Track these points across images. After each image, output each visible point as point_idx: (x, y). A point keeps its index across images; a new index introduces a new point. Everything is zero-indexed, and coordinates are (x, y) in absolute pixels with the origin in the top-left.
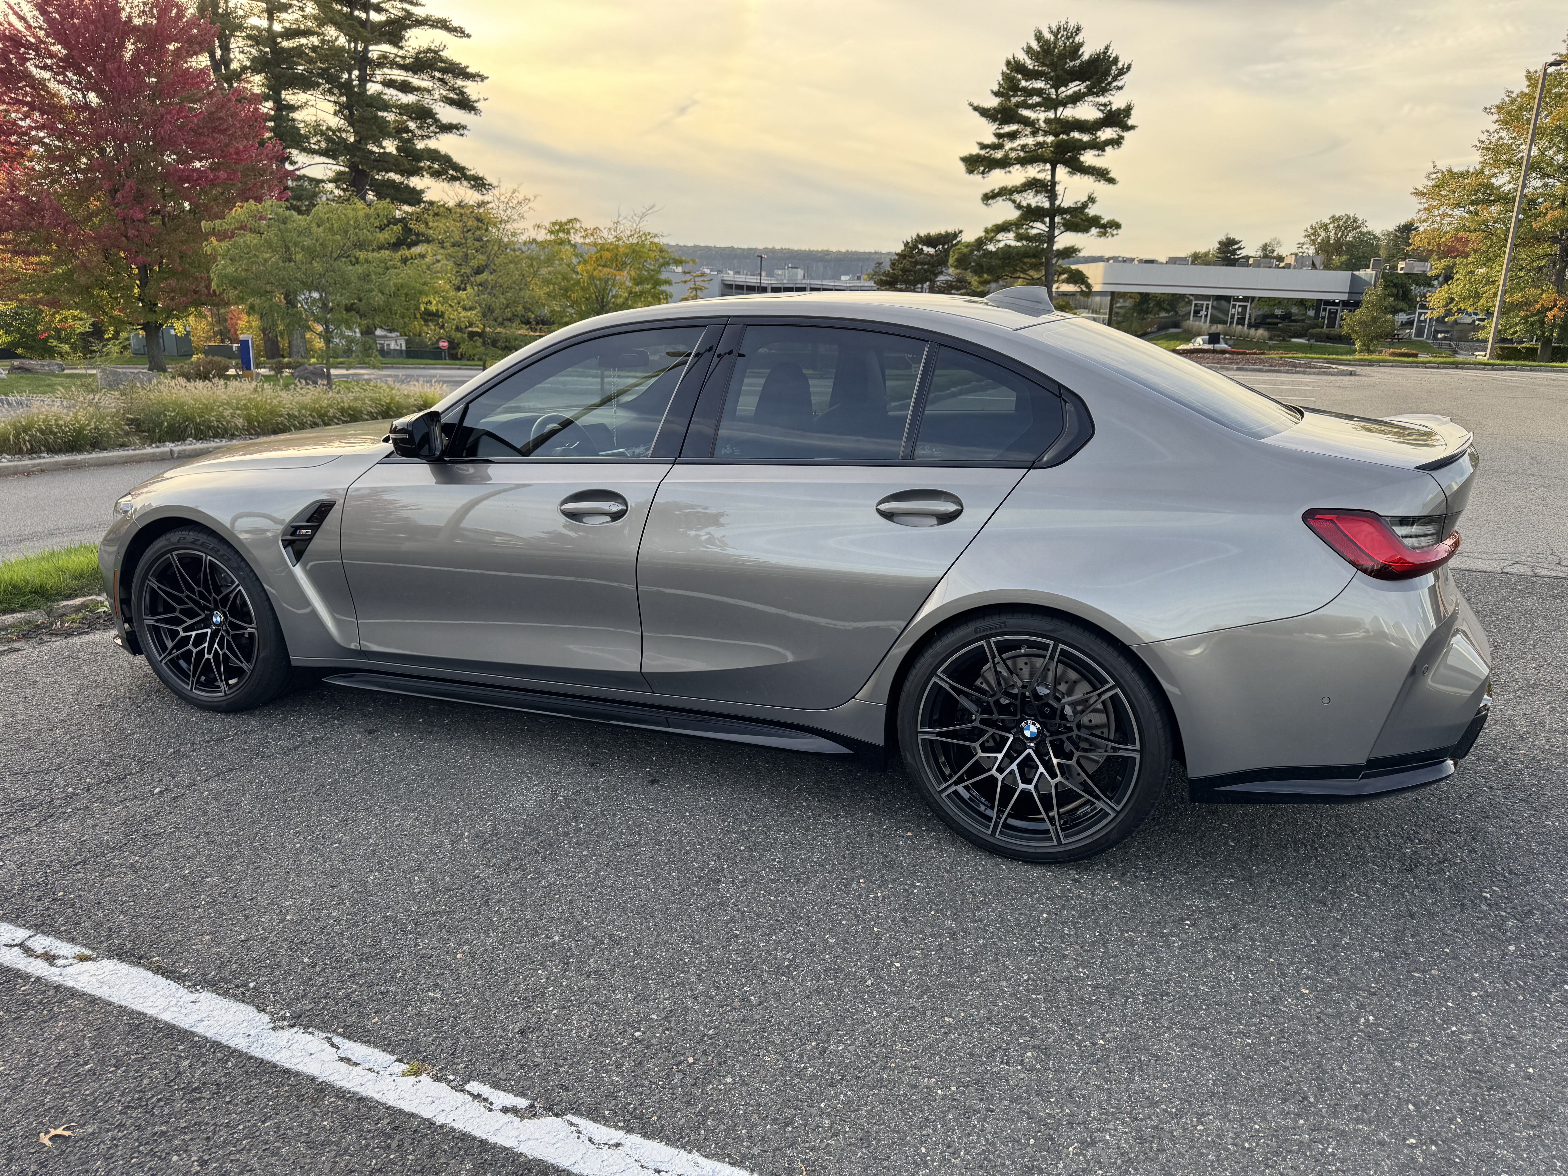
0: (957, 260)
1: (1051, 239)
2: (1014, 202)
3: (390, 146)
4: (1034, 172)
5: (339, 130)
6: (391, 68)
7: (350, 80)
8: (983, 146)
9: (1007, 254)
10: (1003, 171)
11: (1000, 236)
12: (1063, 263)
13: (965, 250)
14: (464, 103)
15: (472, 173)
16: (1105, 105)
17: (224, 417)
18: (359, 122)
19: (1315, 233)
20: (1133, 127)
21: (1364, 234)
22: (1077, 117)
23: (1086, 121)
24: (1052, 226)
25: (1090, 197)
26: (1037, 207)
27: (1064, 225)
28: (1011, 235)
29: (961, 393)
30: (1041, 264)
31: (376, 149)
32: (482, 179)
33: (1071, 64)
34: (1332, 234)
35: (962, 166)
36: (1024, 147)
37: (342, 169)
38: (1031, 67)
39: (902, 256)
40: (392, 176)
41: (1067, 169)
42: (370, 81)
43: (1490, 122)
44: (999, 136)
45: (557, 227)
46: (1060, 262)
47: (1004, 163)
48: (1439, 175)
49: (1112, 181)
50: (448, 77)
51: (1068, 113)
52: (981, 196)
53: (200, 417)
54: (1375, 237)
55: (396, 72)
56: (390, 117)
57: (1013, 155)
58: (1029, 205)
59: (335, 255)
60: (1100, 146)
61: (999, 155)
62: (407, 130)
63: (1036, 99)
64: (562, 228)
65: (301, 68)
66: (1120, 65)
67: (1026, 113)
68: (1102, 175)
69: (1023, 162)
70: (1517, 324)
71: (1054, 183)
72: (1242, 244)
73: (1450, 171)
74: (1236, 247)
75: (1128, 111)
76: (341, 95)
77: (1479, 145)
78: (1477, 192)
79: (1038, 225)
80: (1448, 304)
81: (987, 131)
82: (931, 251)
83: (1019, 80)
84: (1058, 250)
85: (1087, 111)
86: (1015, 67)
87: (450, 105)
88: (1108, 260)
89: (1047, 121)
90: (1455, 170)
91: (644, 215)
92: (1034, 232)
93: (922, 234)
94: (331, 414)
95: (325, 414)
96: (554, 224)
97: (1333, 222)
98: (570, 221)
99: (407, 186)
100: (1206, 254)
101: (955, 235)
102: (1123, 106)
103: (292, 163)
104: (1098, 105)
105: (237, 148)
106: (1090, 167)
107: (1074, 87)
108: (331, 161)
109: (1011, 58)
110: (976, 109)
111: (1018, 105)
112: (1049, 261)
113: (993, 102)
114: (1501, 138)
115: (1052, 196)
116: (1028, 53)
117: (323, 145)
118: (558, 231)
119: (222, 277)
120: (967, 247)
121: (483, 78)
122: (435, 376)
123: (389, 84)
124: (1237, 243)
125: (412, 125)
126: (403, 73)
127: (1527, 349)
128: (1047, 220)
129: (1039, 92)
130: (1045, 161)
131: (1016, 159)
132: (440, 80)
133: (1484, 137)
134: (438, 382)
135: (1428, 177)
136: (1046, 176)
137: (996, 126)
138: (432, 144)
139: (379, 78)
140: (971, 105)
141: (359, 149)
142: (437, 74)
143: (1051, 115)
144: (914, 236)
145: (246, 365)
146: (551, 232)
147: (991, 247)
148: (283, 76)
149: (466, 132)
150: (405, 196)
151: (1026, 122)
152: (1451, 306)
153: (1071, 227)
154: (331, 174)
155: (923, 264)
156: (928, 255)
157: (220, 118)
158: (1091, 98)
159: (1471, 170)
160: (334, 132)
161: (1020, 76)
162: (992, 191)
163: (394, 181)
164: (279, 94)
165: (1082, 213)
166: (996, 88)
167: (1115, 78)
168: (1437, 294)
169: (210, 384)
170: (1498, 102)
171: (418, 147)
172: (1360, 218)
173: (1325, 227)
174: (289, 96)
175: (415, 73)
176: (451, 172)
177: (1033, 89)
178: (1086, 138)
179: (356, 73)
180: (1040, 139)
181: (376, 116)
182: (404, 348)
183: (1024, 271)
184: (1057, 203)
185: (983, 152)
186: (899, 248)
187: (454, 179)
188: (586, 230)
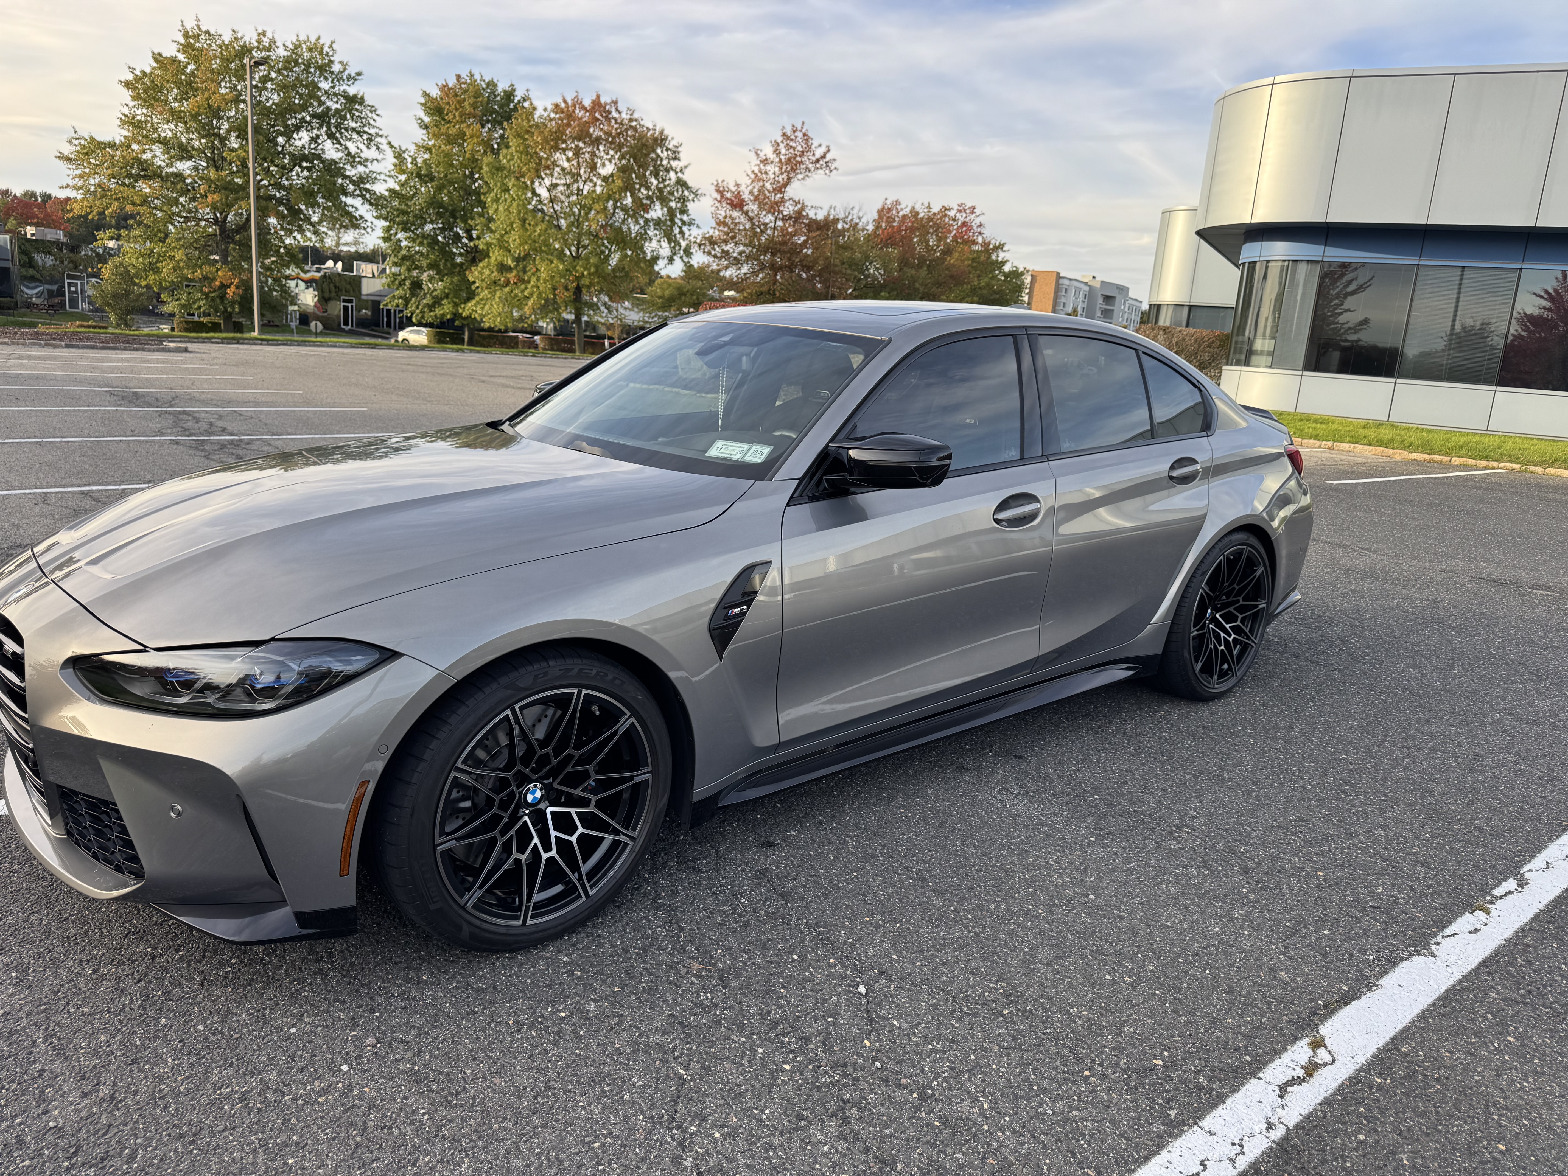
70: (199, 299)
73: (93, 139)
77: (121, 118)
90: (100, 138)
127: (212, 323)
133: (125, 111)
135: (71, 142)
159: (117, 142)
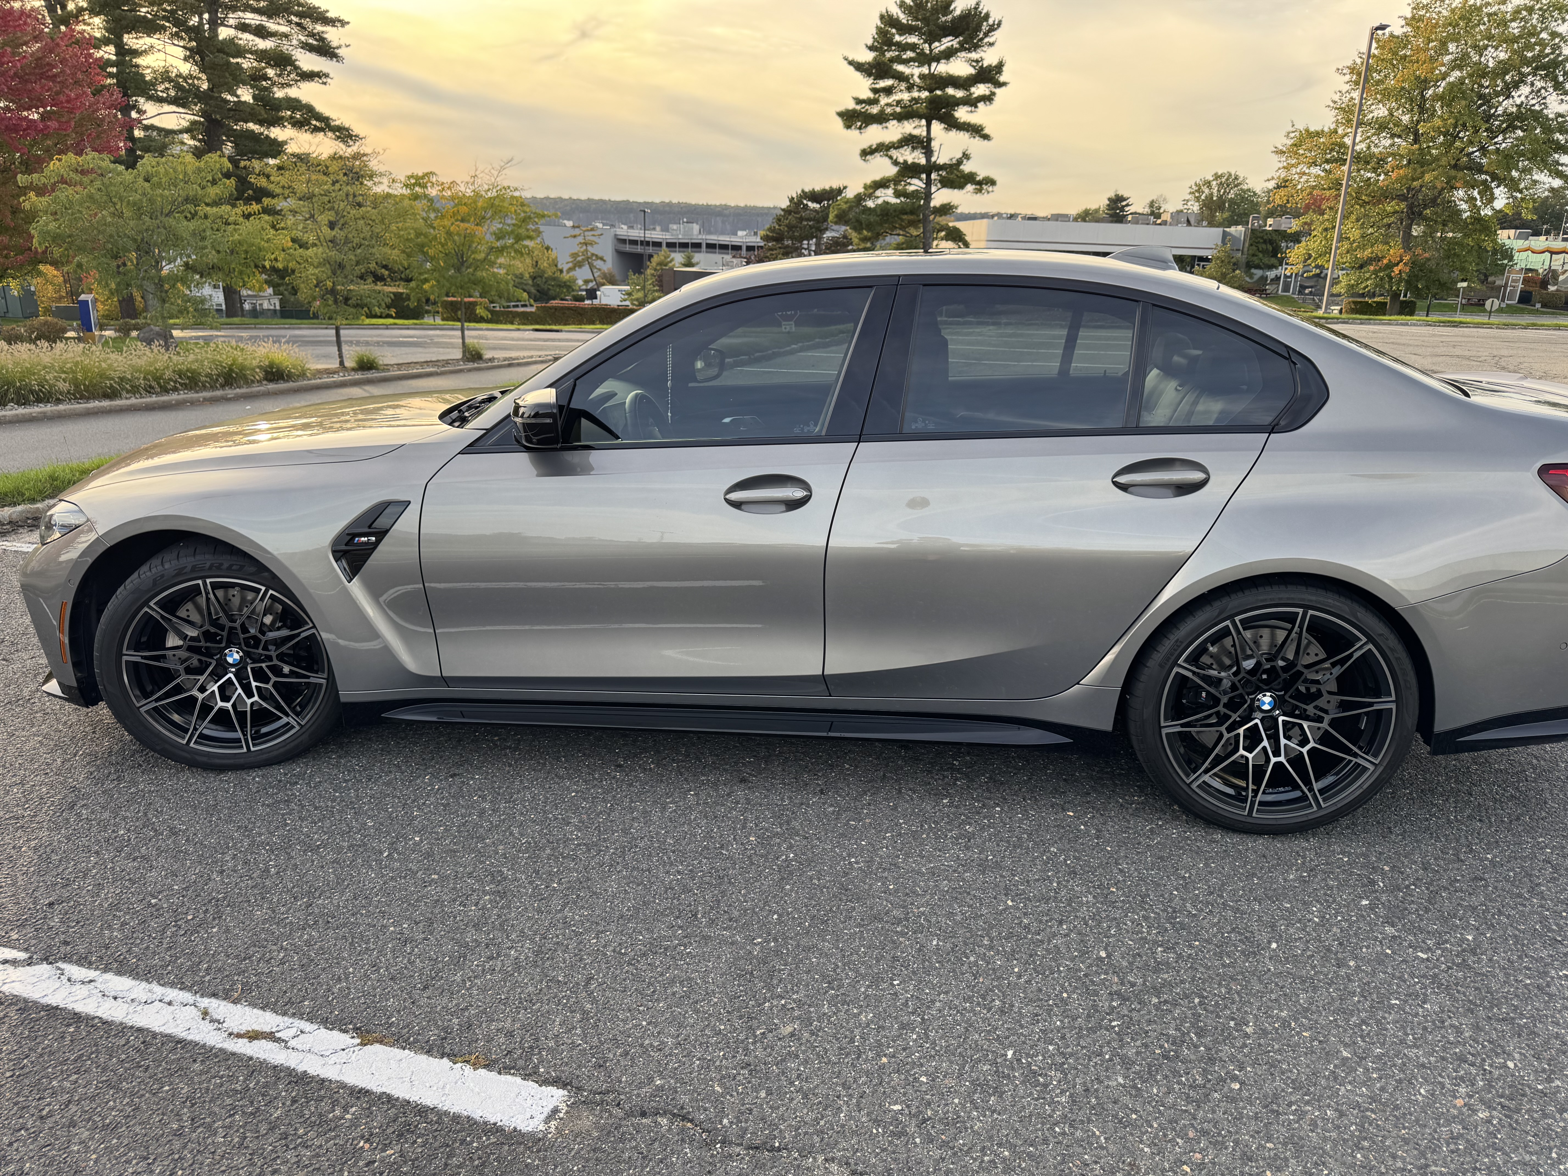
0: (837, 216)
1: (928, 196)
2: (891, 158)
3: (246, 95)
4: (911, 127)
5: (191, 77)
6: (243, 11)
7: (201, 23)
8: (859, 101)
9: (885, 210)
10: (880, 127)
11: (879, 193)
12: (942, 220)
13: (844, 206)
14: (324, 50)
15: (337, 123)
16: (977, 61)
17: (47, 381)
18: (211, 68)
19: (1199, 190)
20: (1004, 84)
21: (1244, 191)
22: (951, 73)
23: (959, 77)
24: (929, 183)
25: (964, 154)
26: (914, 164)
27: (940, 181)
28: (890, 191)
29: (801, 350)
30: (919, 221)
31: (229, 97)
32: (347, 130)
33: (943, 19)
34: (1215, 191)
35: (839, 123)
36: (898, 102)
37: (197, 118)
38: (904, 21)
39: (787, 211)
40: (251, 126)
41: (943, 125)
42: (222, 24)
43: (1342, 83)
44: (875, 91)
45: (413, 181)
46: (938, 219)
47: (881, 119)
48: (1297, 134)
49: (986, 137)
50: (307, 22)
51: (942, 68)
52: (859, 152)
53: (20, 381)
54: (1255, 194)
55: (249, 15)
56: (247, 63)
57: (889, 110)
58: (905, 162)
59: (166, 211)
60: (972, 102)
61: (875, 110)
62: (265, 78)
63: (910, 54)
64: (420, 181)
65: (144, 10)
66: (991, 21)
67: (900, 68)
68: (976, 130)
69: (900, 118)
70: (1368, 279)
71: (929, 139)
72: (1130, 201)
73: (1307, 130)
74: (1124, 203)
75: (999, 67)
76: (190, 40)
77: (1332, 105)
78: (1332, 150)
79: (915, 181)
80: (1305, 261)
81: (863, 86)
82: (816, 206)
83: (893, 35)
84: (935, 207)
85: (960, 67)
86: (888, 20)
87: (310, 51)
88: (993, 216)
89: (922, 77)
90: (1312, 129)
91: (502, 168)
92: (911, 188)
93: (807, 190)
94: (166, 377)
95: (161, 377)
96: (409, 177)
97: (1216, 179)
98: (427, 175)
99: (267, 137)
100: (1097, 211)
101: (840, 191)
102: (994, 62)
103: (140, 112)
104: (970, 61)
105: (68, 96)
106: (964, 123)
107: (948, 42)
108: (181, 110)
109: (884, 11)
110: (851, 63)
111: (892, 60)
112: (926, 217)
113: (868, 57)
114: (1352, 98)
115: (928, 152)
116: (901, 6)
117: (172, 93)
118: (414, 185)
119: (44, 234)
120: (846, 203)
121: (343, 23)
122: (284, 337)
123: (243, 27)
124: (1125, 200)
125: (271, 72)
126: (257, 17)
127: (1378, 303)
128: (924, 176)
129: (913, 47)
130: (920, 117)
131: (892, 115)
132: (298, 24)
133: (1336, 97)
134: (288, 342)
135: (1287, 136)
136: (921, 132)
137: (871, 81)
138: (293, 92)
139: (232, 22)
140: (846, 59)
141: (212, 98)
142: (295, 19)
143: (925, 70)
144: (799, 192)
145: (86, 326)
146: (406, 186)
147: (870, 204)
148: (124, 18)
149: (329, 80)
150: (265, 148)
151: (901, 77)
152: (1309, 262)
153: (947, 183)
154: (185, 124)
155: (808, 220)
156: (815, 210)
157: (48, 64)
158: (963, 54)
159: (1326, 129)
160: (185, 79)
161: (894, 31)
162: (870, 147)
163: (253, 131)
164: (120, 38)
165: (958, 170)
166: (870, 42)
167: (986, 35)
168: (1296, 250)
169: (33, 347)
170: (1349, 63)
171: (276, 96)
172: (1241, 175)
173: (1208, 184)
174: (131, 40)
175: (270, 17)
176: (314, 122)
177: (907, 43)
178: (960, 94)
179: (206, 16)
180: (915, 94)
181: (229, 63)
182: (278, 307)
183: (902, 228)
184: (933, 159)
185: (858, 107)
186: (785, 204)
187: (316, 130)
188: (443, 184)
